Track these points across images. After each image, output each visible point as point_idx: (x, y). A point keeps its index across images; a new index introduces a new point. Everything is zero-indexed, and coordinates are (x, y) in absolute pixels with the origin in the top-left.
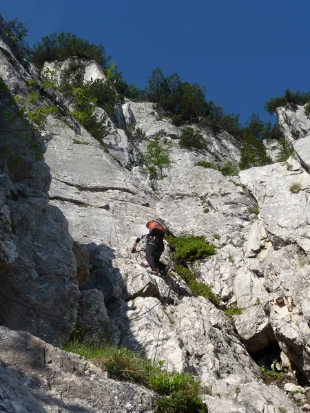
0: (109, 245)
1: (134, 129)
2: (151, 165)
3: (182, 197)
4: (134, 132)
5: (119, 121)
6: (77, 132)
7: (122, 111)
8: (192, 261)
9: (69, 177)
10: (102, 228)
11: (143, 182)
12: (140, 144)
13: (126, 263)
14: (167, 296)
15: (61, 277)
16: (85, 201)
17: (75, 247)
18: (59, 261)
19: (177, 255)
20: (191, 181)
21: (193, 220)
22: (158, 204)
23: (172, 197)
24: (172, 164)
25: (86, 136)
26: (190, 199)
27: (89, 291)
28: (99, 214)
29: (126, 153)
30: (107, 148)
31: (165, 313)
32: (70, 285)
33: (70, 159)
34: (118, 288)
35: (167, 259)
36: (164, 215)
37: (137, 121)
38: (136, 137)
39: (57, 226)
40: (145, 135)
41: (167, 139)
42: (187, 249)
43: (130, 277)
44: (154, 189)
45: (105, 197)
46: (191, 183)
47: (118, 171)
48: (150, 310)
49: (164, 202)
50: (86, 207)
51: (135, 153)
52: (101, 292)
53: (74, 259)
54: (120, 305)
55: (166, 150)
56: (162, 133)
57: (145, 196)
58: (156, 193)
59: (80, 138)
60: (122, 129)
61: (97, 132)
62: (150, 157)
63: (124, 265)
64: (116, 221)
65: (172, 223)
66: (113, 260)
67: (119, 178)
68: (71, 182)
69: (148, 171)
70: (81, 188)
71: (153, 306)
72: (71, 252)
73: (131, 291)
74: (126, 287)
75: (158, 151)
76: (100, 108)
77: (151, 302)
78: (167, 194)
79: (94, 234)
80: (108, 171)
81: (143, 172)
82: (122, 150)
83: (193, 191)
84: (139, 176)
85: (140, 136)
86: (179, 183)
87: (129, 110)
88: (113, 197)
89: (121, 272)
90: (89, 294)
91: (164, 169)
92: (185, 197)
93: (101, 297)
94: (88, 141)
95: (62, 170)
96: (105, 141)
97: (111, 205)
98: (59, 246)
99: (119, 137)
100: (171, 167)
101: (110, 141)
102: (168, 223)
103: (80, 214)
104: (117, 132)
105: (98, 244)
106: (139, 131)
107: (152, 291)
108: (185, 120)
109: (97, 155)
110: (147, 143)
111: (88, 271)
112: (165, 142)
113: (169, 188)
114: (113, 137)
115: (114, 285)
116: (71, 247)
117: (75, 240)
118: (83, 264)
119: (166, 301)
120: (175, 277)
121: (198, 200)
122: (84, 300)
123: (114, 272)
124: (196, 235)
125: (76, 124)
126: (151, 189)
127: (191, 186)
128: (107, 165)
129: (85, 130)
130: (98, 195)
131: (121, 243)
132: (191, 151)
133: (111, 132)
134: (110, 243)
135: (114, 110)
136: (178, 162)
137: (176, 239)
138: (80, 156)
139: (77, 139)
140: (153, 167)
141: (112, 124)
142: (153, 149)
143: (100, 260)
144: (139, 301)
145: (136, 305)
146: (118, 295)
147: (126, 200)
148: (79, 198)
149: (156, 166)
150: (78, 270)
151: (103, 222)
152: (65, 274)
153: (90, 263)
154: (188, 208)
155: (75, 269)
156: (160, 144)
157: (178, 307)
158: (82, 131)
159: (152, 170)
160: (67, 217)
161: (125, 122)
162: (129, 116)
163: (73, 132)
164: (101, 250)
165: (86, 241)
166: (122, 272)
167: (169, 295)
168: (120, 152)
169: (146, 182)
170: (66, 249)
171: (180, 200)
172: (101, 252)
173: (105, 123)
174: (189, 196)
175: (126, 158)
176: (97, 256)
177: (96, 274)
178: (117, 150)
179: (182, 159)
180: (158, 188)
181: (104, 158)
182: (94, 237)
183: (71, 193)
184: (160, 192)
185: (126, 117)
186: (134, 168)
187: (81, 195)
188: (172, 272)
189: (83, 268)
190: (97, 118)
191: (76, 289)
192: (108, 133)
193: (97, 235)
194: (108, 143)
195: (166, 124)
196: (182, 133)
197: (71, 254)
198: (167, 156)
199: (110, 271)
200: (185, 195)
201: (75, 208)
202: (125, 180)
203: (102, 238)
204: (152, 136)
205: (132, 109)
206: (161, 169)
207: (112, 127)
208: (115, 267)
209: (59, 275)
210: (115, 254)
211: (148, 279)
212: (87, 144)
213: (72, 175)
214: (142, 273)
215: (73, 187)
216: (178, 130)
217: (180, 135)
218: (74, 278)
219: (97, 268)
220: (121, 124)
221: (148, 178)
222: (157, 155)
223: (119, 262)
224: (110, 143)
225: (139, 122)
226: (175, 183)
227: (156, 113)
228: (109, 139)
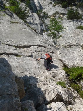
0: (34, 76)
1: (42, 12)
2: (53, 31)
3: (71, 46)
4: (42, 14)
5: (34, 9)
6: (12, 17)
7: (34, 3)
8: (80, 80)
9: (10, 42)
10: (30, 67)
11: (49, 40)
12: (46, 20)
13: (44, 85)
14: (67, 100)
15: (10, 96)
16: (20, 54)
17: (16, 79)
18: (8, 87)
19: (71, 78)
20: (75, 37)
21: (78, 58)
22: (58, 52)
23: (65, 47)
24: (64, 29)
25: (17, 19)
26: (75, 47)
27: (26, 101)
28: (28, 60)
29: (39, 26)
30: (28, 24)
31: (67, 109)
32: (15, 99)
33: (9, 32)
34: (41, 98)
35: (66, 81)
36: (62, 57)
37: (43, 8)
38: (43, 16)
39: (6, 69)
40: (48, 15)
41: (60, 16)
42: (76, 74)
43: (47, 92)
44: (56, 44)
45: (30, 50)
46: (75, 39)
47: (36, 36)
48: (59, 109)
49: (62, 50)
50: (20, 57)
51: (44, 25)
52: (32, 102)
53: (16, 85)
54: (43, 107)
55: (60, 22)
56: (57, 13)
57: (51, 48)
58: (57, 46)
59: (14, 20)
60: (35, 13)
61: (22, 16)
62: (52, 27)
63: (43, 86)
65: (67, 61)
66: (37, 84)
67: (36, 40)
68: (11, 44)
69: (52, 34)
70: (17, 47)
71: (60, 106)
72: (14, 81)
73: (48, 99)
74: (45, 97)
76: (23, 3)
77: (59, 104)
78: (63, 46)
79: (26, 70)
80: (30, 37)
81: (49, 35)
82: (37, 24)
83: (76, 43)
84: (47, 37)
85: (46, 16)
86: (69, 39)
87: (38, 2)
88: (34, 50)
89: (42, 90)
90: (26, 103)
91: (60, 32)
92: (72, 46)
93: (32, 104)
94: (18, 21)
95: (6, 38)
96: (27, 20)
97: (33, 55)
98: (7, 79)
99: (34, 17)
100: (64, 31)
102: (65, 61)
103: (18, 61)
104: (33, 15)
105: (29, 76)
106: (45, 13)
107: (59, 98)
108: (69, 5)
109: (24, 28)
110: (50, 19)
111: (24, 91)
112: (59, 17)
113: (63, 42)
114: (31, 18)
115: (39, 97)
116: (14, 79)
117: (16, 75)
118: (21, 87)
119: (67, 103)
120: (71, 90)
121: (79, 47)
122: (24, 106)
123: (38, 90)
124: (80, 66)
125: (11, 13)
126: (54, 44)
127: (75, 40)
128: (29, 33)
129: (16, 16)
130: (26, 50)
132: (74, 21)
133: (30, 15)
134: (35, 74)
135: (30, 3)
136: (67, 28)
137: (69, 70)
138: (14, 30)
139: (12, 21)
140: (54, 32)
141: (30, 11)
142: (53, 22)
143: (30, 84)
144: (53, 104)
145: (51, 107)
146: (41, 102)
147: (41, 51)
148: (16, 52)
149: (56, 31)
150: (19, 91)
151: (30, 64)
152: (13, 94)
153: (25, 86)
154: (75, 52)
155: (17, 91)
156: (56, 19)
157: (74, 106)
158: (14, 16)
159: (54, 33)
160: (10, 63)
161: (37, 9)
162: (39, 6)
163: (9, 18)
165: (22, 75)
166: (43, 90)
167: (68, 99)
168: (36, 26)
169: (51, 40)
170: (11, 80)
171: (70, 48)
172: (31, 80)
173: (26, 11)
174: (75, 46)
175: (39, 29)
176: (28, 82)
177: (29, 92)
178: (34, 25)
179: (69, 26)
180: (58, 43)
181: (27, 30)
182: (26, 72)
183: (12, 50)
184: (59, 45)
185: (37, 6)
186: (44, 34)
187: (17, 51)
188: (69, 87)
189: (21, 89)
190: (22, 8)
191: (18, 101)
192: (29, 16)
193: (27, 71)
194: (29, 21)
195: (59, 8)
196: (68, 12)
197: (14, 83)
198: (61, 25)
199: (36, 90)
200: (72, 45)
201: (15, 58)
202: (40, 40)
203: (30, 72)
204: (52, 15)
205: (40, 2)
206: (58, 32)
207: (30, 13)
208: (38, 87)
209: (9, 94)
210: (38, 80)
211: (56, 92)
212: (18, 23)
213: (11, 41)
214: (53, 89)
215: (13, 47)
216: (66, 10)
217: (67, 13)
218: (17, 96)
219: (29, 89)
220: (35, 10)
221: (52, 38)
222: (55, 25)
223: (41, 84)
224: (30, 21)
225: (44, 8)
226: (66, 39)
227: (53, 2)
228: (29, 19)
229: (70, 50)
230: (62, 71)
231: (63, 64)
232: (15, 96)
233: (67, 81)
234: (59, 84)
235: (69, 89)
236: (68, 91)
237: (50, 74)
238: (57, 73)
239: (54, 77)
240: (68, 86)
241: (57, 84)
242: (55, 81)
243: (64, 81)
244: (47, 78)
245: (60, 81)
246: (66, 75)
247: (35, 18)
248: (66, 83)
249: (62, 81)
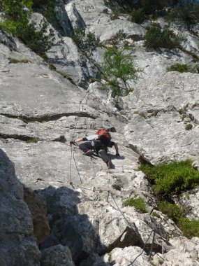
0: (71, 187)
1: (84, 35)
2: (112, 79)
3: (155, 113)
4: (85, 39)
5: (64, 27)
6: (12, 48)
7: (65, 14)
8: (179, 193)
9: (9, 108)
10: (59, 166)
11: (104, 101)
12: (94, 53)
13: (95, 207)
14: (151, 242)
15: (14, 236)
16: (34, 135)
17: (27, 195)
18: (8, 215)
19: (158, 189)
20: (164, 92)
21: (174, 141)
22: (126, 127)
23: (143, 115)
24: (139, 74)
25: (24, 52)
26: (166, 115)
27: (52, 248)
28: (53, 150)
29: (78, 67)
30: (53, 64)
31: (152, 264)
32: (26, 244)
33: (7, 84)
34: (88, 240)
35: (146, 196)
36: (135, 139)
37: (87, 23)
38: (87, 44)
40: (99, 40)
41: (128, 42)
42: (170, 179)
43: (102, 224)
44: (119, 109)
45: (58, 127)
46: (164, 94)
47: (71, 92)
48: (132, 263)
49: (134, 124)
50: (36, 142)
51: (89, 66)
52: (67, 248)
53: (27, 211)
54: (94, 261)
55: (129, 57)
56: (121, 35)
57: (109, 119)
58: (122, 113)
59: (16, 56)
60: (69, 36)
61: (38, 45)
62: (109, 68)
63: (92, 209)
64: (75, 155)
65: (147, 149)
66: (78, 205)
67: (73, 100)
68: (13, 113)
69: (109, 87)
70: (27, 119)
71: (135, 257)
72: (22, 201)
73: (106, 241)
74: (98, 237)
75: (119, 58)
76: (37, 14)
77: (132, 252)
78: (136, 113)
79: (50, 175)
80: (58, 93)
81: (103, 89)
82: (72, 63)
83: (169, 104)
84: (98, 94)
85: (93, 42)
86: (150, 96)
87: (75, 10)
88: (69, 125)
89: (90, 219)
90: (52, 252)
91: (128, 81)
92: (159, 114)
93: (67, 253)
94: (27, 58)
96: (49, 55)
97: (67, 136)
98: (5, 195)
99: (66, 47)
100: (138, 78)
101: (56, 54)
102: (142, 150)
103: (29, 152)
104: (62, 42)
105: (57, 187)
106: (91, 36)
107: (131, 238)
108: (148, 14)
109: (41, 74)
110: (104, 51)
111: (47, 223)
112: (126, 46)
113: (137, 105)
114: (58, 48)
115: (83, 237)
116: (21, 195)
117: (27, 185)
118: (40, 215)
119: (151, 249)
120: (159, 217)
121: (176, 115)
122: (48, 260)
123: (81, 221)
124: (179, 160)
125: (9, 38)
126: (116, 109)
127: (165, 98)
128: (56, 86)
129: (22, 45)
130: (49, 126)
131: (85, 182)
132: (161, 53)
133: (55, 42)
134: (71, 183)
135: (55, 14)
136: (146, 70)
137: (154, 169)
138: (19, 78)
139: (13, 57)
140: (115, 81)
141: (56, 33)
142: (112, 57)
143: (61, 207)
144: (117, 253)
145: (113, 259)
146: (89, 249)
147: (84, 127)
148: (25, 132)
149: (119, 79)
150: (35, 223)
151: (60, 158)
152: (19, 230)
153: (49, 213)
154: (165, 126)
155: (30, 223)
156: (119, 50)
157: (168, 255)
158: (18, 46)
159: (114, 84)
160: (12, 159)
161: (71, 28)
162: (76, 19)
163: (7, 49)
164: (62, 194)
165: (41, 186)
166: (92, 219)
167: (154, 240)
168: (70, 67)
169: (108, 101)
170: (15, 199)
171: (153, 118)
172: (62, 197)
173: (45, 31)
174: (165, 111)
175: (78, 74)
176: (57, 203)
177: (58, 226)
178: (66, 65)
179: (150, 65)
180: (124, 106)
181: (51, 77)
182: (50, 179)
183: (15, 127)
184: (126, 111)
185: (73, 21)
186: (90, 85)
187: (27, 128)
188: (154, 211)
189: (40, 220)
190: (35, 26)
191: (34, 248)
192: (52, 44)
193: (54, 176)
194: (54, 57)
195: (125, 23)
196: (146, 31)
197: (22, 204)
198: (131, 64)
199: (76, 219)
200: (158, 111)
201: (22, 146)
202: (81, 102)
203: (61, 179)
204: (108, 41)
205: (78, 9)
206: (125, 81)
207: (56, 36)
208: (81, 214)
209: (11, 233)
210: (80, 197)
211: (124, 223)
212: (27, 62)
213: (13, 104)
214: (116, 216)
215: (16, 119)
216: (141, 28)
217: (144, 34)
218: (30, 235)
219: (59, 218)
220: (67, 31)
221: (110, 95)
222: (117, 64)
223: (86, 207)
224: (57, 56)
225: (89, 25)
226: (144, 96)
227: (110, 10)
228: (54, 52)
229: (155, 123)
230: (137, 173)
231: (139, 156)
232: (26, 236)
233: (150, 195)
234: (131, 205)
235: (155, 215)
236: (152, 221)
237: (109, 182)
238: (125, 179)
239: (118, 188)
240: (151, 208)
241: (125, 205)
242: (122, 197)
243: (143, 197)
244: (101, 192)
245: (133, 196)
246: (147, 182)
247: (68, 48)
248: (146, 201)
249: (138, 197)
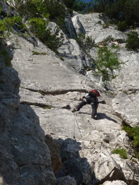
2: (104, 68)
3: (134, 91)
4: (84, 41)
5: (70, 32)
6: (35, 45)
7: (72, 23)
9: (32, 85)
10: (66, 125)
11: (96, 83)
12: (91, 51)
13: (91, 153)
15: (38, 166)
16: (48, 103)
17: (47, 139)
18: (35, 152)
19: (136, 143)
22: (113, 100)
23: (125, 92)
24: (122, 65)
25: (42, 47)
28: (62, 114)
29: (79, 60)
30: (62, 57)
33: (31, 69)
34: (87, 175)
36: (120, 109)
37: (86, 30)
38: (86, 45)
39: (30, 121)
40: (94, 42)
41: (115, 44)
43: (97, 165)
44: (107, 90)
45: (66, 99)
47: (75, 75)
49: (119, 98)
50: (50, 108)
51: (87, 59)
52: (73, 178)
53: (48, 149)
55: (115, 53)
56: (110, 39)
59: (38, 50)
60: (74, 38)
61: (52, 43)
62: (101, 61)
63: (89, 154)
64: (77, 118)
65: (128, 116)
66: (80, 152)
67: (76, 81)
68: (35, 88)
69: (101, 74)
70: (44, 93)
72: (44, 143)
73: (99, 177)
74: (94, 174)
75: (108, 54)
76: (52, 23)
78: (121, 90)
79: (59, 131)
80: (66, 76)
81: (96, 75)
82: (76, 57)
84: (93, 79)
85: (90, 43)
86: (131, 80)
87: (78, 21)
88: (73, 98)
89: (88, 161)
90: (63, 180)
91: (114, 71)
92: (137, 92)
93: (73, 182)
95: (25, 78)
96: (60, 51)
97: (72, 105)
98: (33, 138)
99: (71, 46)
101: (64, 50)
102: (124, 116)
103: (45, 115)
104: (69, 42)
106: (88, 39)
107: (117, 175)
108: (129, 25)
109: (55, 63)
110: (97, 49)
111: (60, 160)
112: (113, 46)
113: (121, 85)
114: (65, 47)
115: (83, 173)
116: (44, 139)
120: (136, 162)
123: (81, 162)
125: (33, 38)
128: (64, 71)
129: (42, 43)
130: (59, 98)
131: (83, 137)
133: (64, 42)
134: (74, 137)
135: (65, 23)
136: (127, 63)
137: (133, 129)
138: (39, 65)
139: (35, 51)
140: (104, 70)
141: (65, 36)
142: (103, 54)
143: (68, 152)
146: (87, 182)
148: (43, 101)
151: (66, 120)
152: (42, 163)
156: (108, 49)
158: (39, 44)
159: (104, 72)
161: (76, 33)
162: (79, 27)
163: (31, 45)
164: (68, 143)
166: (89, 161)
167: (133, 178)
168: (74, 60)
169: (99, 84)
171: (133, 95)
172: (69, 145)
173: (58, 35)
175: (80, 64)
176: (65, 149)
178: (71, 58)
179: (130, 61)
181: (61, 65)
182: (59, 133)
183: (36, 98)
184: (114, 89)
185: (77, 28)
186: (87, 73)
187: (44, 99)
188: (133, 158)
189: (56, 157)
190: (51, 31)
191: (52, 175)
192: (62, 43)
193: (62, 132)
194: (62, 52)
195: (113, 31)
196: (128, 37)
197: (44, 145)
198: (116, 59)
199: (78, 161)
200: (137, 90)
201: (41, 111)
202: (82, 82)
203: (67, 134)
204: (100, 43)
205: (81, 21)
206: (112, 70)
207: (65, 38)
208: (82, 157)
209: (36, 164)
210: (81, 146)
211: (113, 165)
212: (45, 54)
213: (34, 82)
214: (107, 160)
215: (37, 93)
216: (124, 34)
217: (126, 39)
218: (49, 166)
219: (66, 159)
220: (73, 35)
221: (101, 80)
222: (107, 59)
223: (85, 153)
224: (65, 52)
225: (88, 32)
226: (127, 80)
227: (102, 22)
228: (63, 49)
229: (134, 98)
230: (121, 132)
231: (122, 121)
232: (46, 166)
233: (130, 148)
234: (117, 153)
235: (133, 161)
236: (132, 165)
237: (101, 137)
238: (113, 136)
239: (107, 141)
240: (131, 156)
241: (113, 153)
242: (110, 148)
243: (125, 148)
244: (95, 144)
245: (118, 147)
246: (128, 138)
247: (73, 46)
248: (127, 151)
249: (121, 148)
